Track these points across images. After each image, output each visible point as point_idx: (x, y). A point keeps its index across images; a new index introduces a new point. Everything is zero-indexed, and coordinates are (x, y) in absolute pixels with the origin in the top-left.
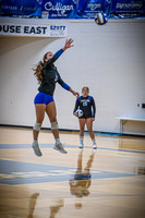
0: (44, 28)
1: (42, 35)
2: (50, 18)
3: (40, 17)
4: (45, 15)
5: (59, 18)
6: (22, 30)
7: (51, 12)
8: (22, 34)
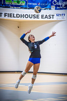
0: (53, 15)
1: (51, 19)
2: (56, 9)
3: (50, 9)
4: (53, 7)
5: (61, 9)
6: (40, 17)
7: (56, 6)
8: (40, 19)
